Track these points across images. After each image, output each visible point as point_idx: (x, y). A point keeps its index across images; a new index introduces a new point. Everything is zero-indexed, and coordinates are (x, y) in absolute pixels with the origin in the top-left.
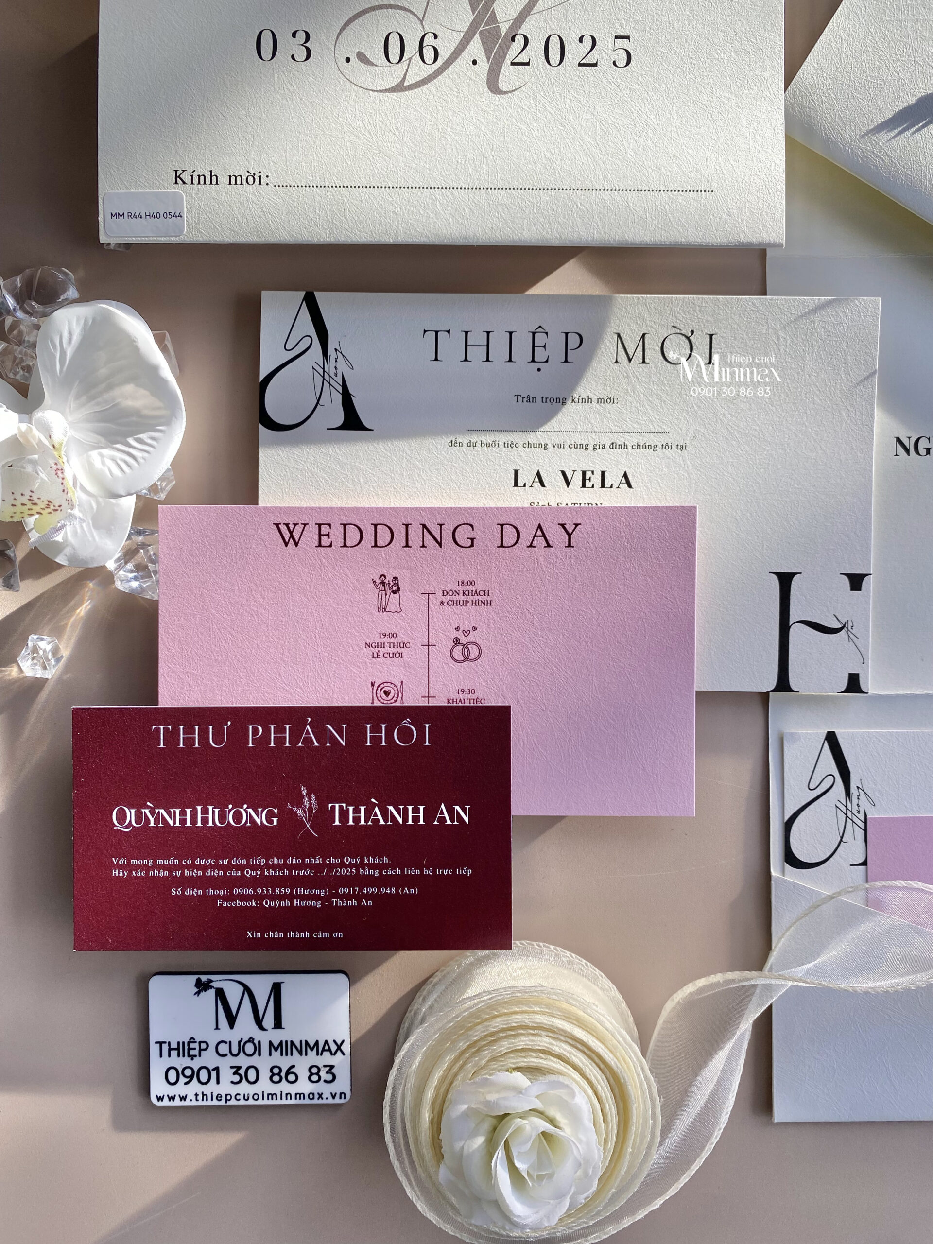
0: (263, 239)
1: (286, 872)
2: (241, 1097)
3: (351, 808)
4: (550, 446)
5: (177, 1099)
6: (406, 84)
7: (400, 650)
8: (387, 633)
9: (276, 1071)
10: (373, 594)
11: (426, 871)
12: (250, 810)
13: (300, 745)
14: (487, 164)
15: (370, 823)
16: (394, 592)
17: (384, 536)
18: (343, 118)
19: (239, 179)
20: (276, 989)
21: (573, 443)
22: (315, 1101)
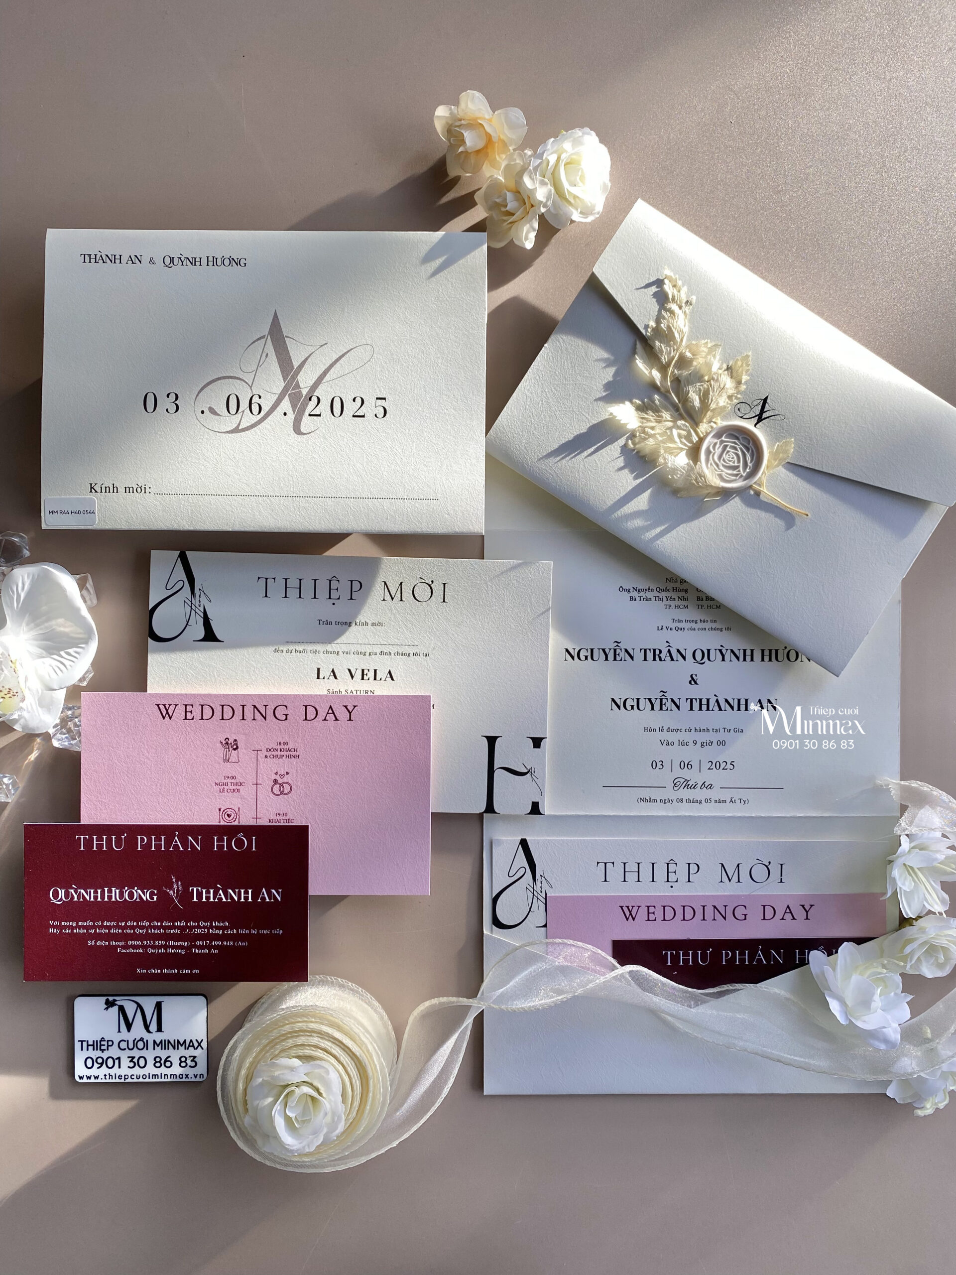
0: (147, 528)
1: (162, 931)
2: (135, 1077)
3: (204, 891)
4: (341, 653)
5: (93, 1078)
6: (240, 428)
7: (238, 787)
8: (230, 776)
9: (158, 1060)
10: (220, 751)
11: (253, 932)
12: (139, 891)
13: (171, 849)
14: (293, 481)
15: (216, 900)
16: (235, 749)
17: (228, 713)
18: (199, 450)
19: (131, 489)
20: (159, 1006)
21: (356, 651)
22: (184, 1080)
